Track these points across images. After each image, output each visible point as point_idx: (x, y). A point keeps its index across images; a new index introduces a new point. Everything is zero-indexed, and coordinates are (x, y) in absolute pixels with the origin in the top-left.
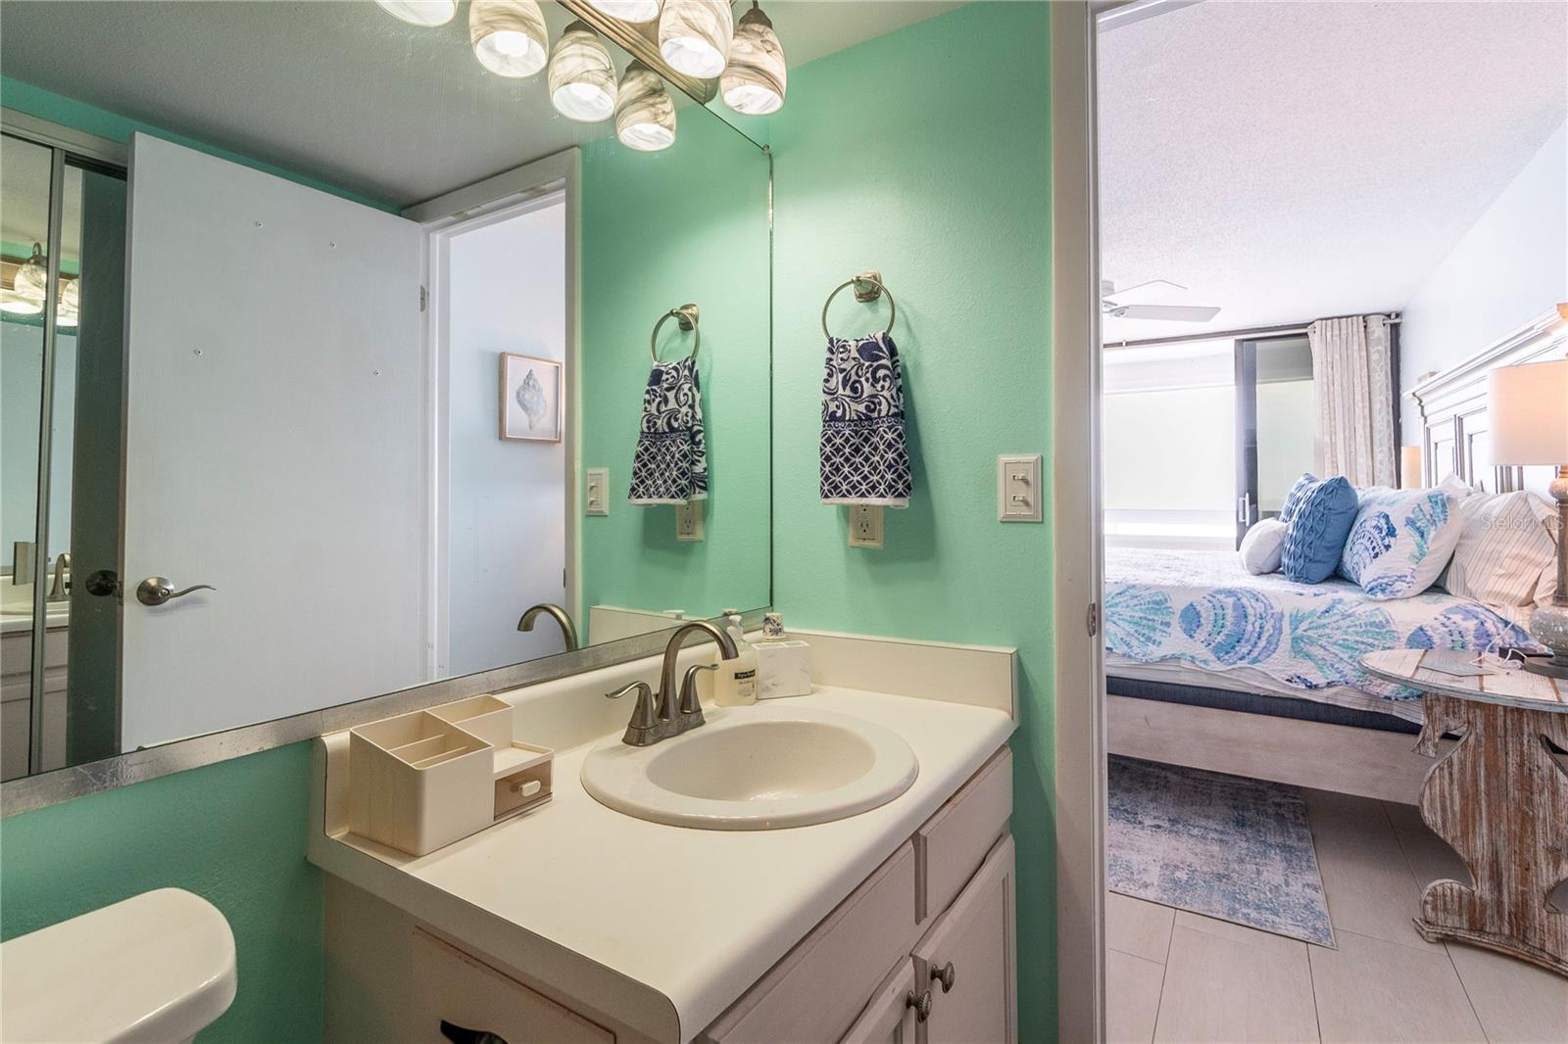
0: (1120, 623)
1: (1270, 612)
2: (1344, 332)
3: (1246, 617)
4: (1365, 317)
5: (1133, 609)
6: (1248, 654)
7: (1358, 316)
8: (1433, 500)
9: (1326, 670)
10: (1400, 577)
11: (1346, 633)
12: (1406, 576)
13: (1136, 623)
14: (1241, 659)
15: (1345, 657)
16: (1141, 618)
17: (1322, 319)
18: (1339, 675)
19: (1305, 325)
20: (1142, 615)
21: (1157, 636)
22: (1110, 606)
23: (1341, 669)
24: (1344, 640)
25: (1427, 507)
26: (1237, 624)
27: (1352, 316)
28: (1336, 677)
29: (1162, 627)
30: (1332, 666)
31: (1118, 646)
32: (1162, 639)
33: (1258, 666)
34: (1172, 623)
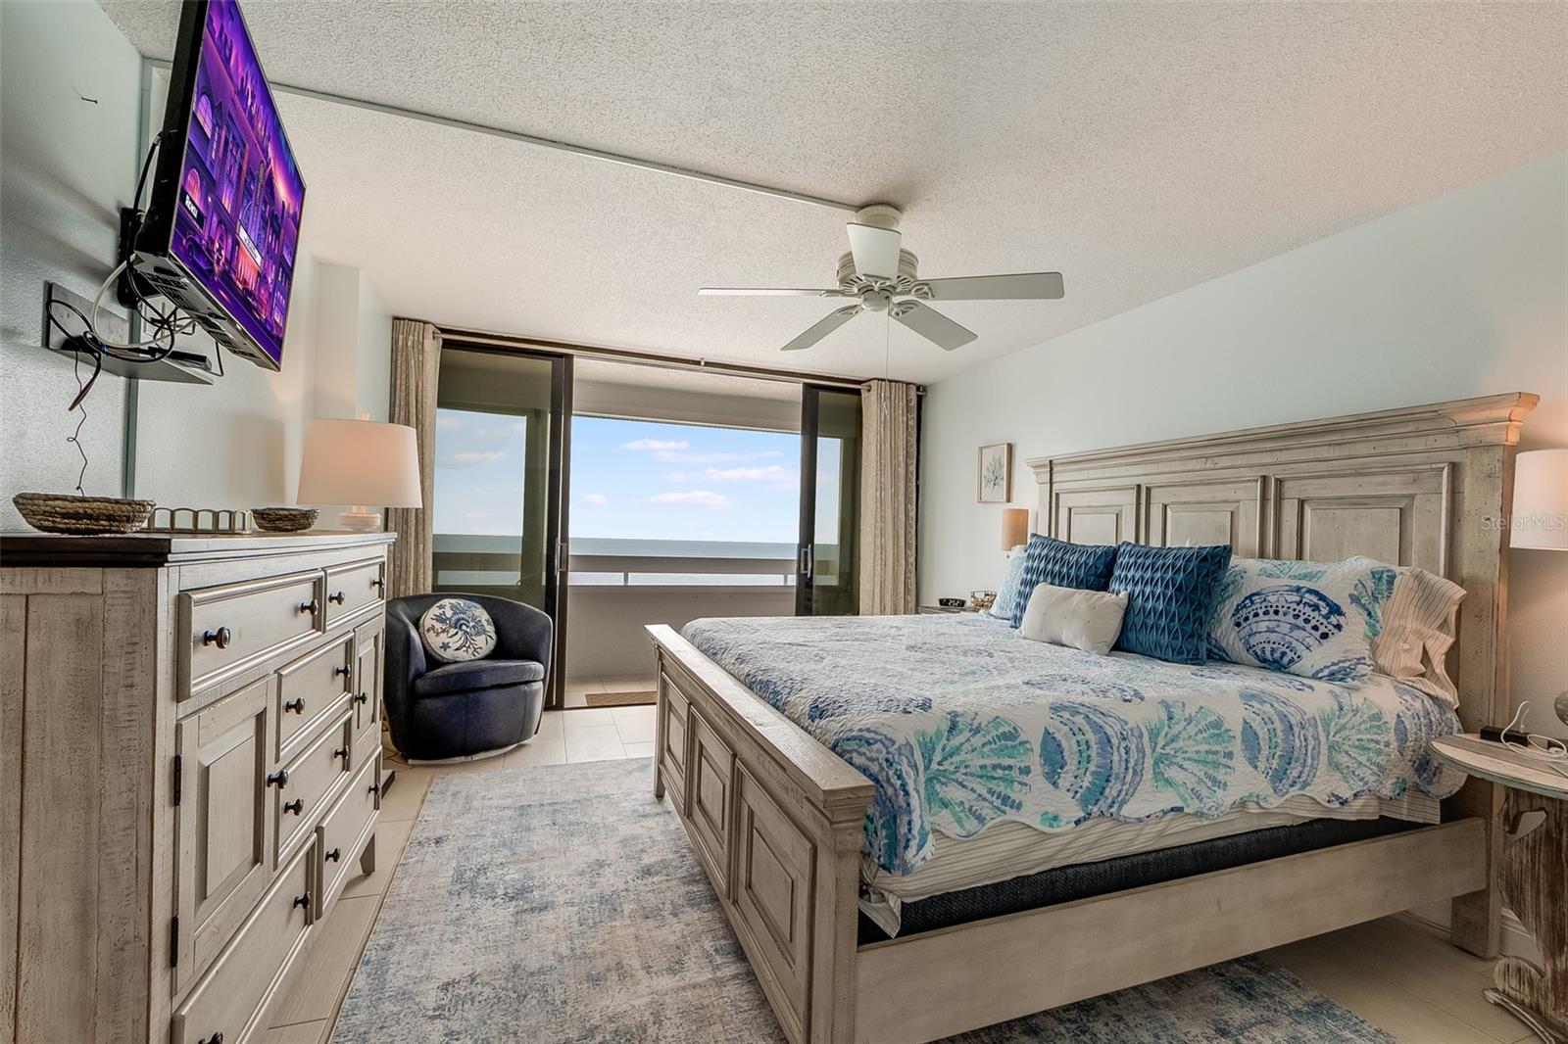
0: (1186, 764)
1: (1306, 717)
2: (893, 396)
3: (1292, 729)
4: (908, 384)
5: (1196, 741)
6: (1299, 777)
7: (903, 382)
8: (1377, 576)
9: (1349, 779)
10: (1359, 659)
11: (1359, 732)
12: (1364, 658)
13: (1205, 762)
14: (1292, 786)
15: (1363, 759)
16: (1207, 752)
17: (879, 379)
18: (1361, 784)
19: (860, 382)
20: (1207, 747)
21: (1221, 775)
22: (1172, 741)
23: (1362, 775)
24: (1358, 740)
25: (1370, 585)
26: (1286, 740)
27: (899, 382)
28: (1358, 786)
29: (1226, 761)
30: (1353, 772)
31: (1189, 801)
32: (1227, 778)
33: (1308, 791)
34: (1234, 752)
